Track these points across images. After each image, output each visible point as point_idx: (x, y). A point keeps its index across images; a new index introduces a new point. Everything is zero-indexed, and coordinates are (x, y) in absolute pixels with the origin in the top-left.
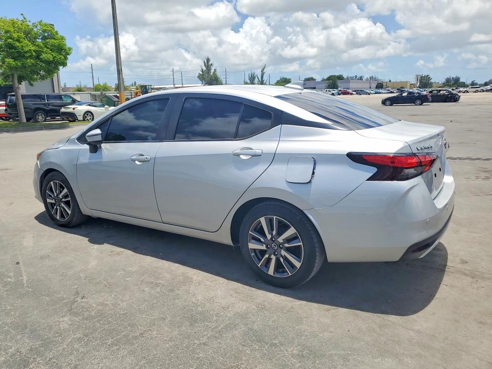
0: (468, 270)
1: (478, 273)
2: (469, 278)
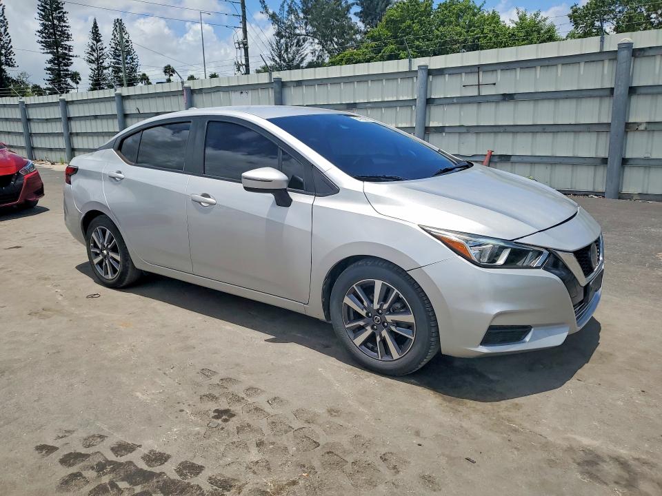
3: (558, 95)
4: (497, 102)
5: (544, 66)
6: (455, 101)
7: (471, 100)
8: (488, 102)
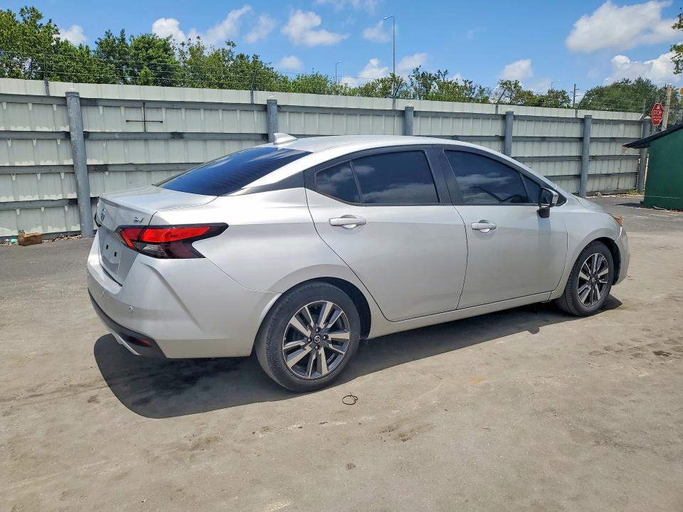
0: (80, 392)
1: (68, 394)
2: (75, 383)
3: (224, 137)
4: (166, 140)
5: (208, 109)
6: (117, 136)
7: (137, 136)
8: (156, 139)
